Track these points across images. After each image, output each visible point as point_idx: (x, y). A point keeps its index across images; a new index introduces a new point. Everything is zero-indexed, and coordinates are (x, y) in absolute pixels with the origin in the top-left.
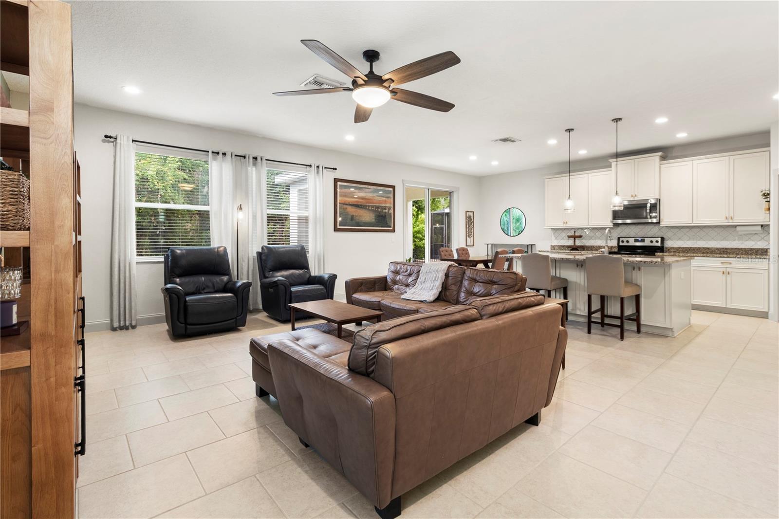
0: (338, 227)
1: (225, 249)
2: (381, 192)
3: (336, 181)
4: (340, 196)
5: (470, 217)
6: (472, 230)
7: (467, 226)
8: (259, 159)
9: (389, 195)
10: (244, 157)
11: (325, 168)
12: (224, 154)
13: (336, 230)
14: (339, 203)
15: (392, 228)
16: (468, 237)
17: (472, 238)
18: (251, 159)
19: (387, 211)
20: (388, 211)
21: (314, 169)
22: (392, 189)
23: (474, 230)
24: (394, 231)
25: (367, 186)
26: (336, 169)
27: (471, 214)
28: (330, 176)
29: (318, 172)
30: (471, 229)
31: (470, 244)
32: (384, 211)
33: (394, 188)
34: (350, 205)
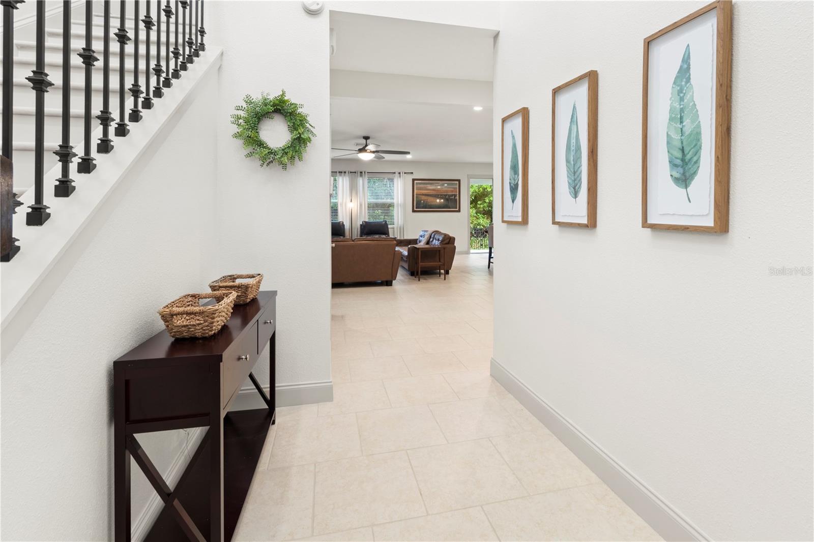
0: (415, 209)
1: (343, 223)
2: (446, 185)
3: (414, 180)
4: (417, 189)
8: (363, 173)
9: (455, 186)
10: (356, 172)
11: (405, 173)
12: (345, 172)
13: (414, 211)
14: (416, 194)
15: (457, 209)
18: (359, 173)
19: (453, 197)
20: (455, 197)
21: (397, 175)
22: (457, 182)
24: (459, 211)
25: (435, 182)
26: (412, 173)
28: (410, 177)
29: (400, 176)
32: (451, 197)
33: (459, 181)
34: (423, 195)
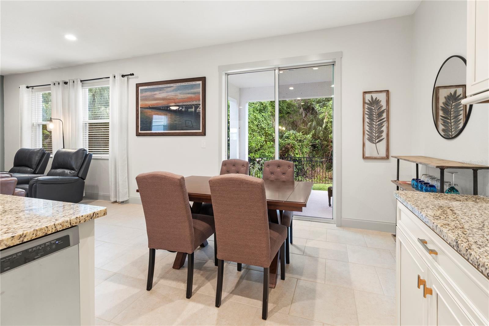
0: (140, 132)
3: (138, 85)
5: (375, 102)
6: (384, 129)
7: (367, 120)
11: (123, 76)
12: (59, 84)
13: (138, 134)
14: (140, 108)
15: (201, 131)
16: (367, 143)
17: (384, 142)
19: (193, 110)
20: (195, 110)
21: (112, 79)
22: (200, 82)
23: (388, 128)
24: (204, 134)
25: (168, 85)
26: (134, 75)
27: (382, 97)
28: (133, 82)
29: (116, 82)
30: (381, 125)
31: (375, 155)
32: (190, 110)
33: (203, 80)
34: (150, 108)
